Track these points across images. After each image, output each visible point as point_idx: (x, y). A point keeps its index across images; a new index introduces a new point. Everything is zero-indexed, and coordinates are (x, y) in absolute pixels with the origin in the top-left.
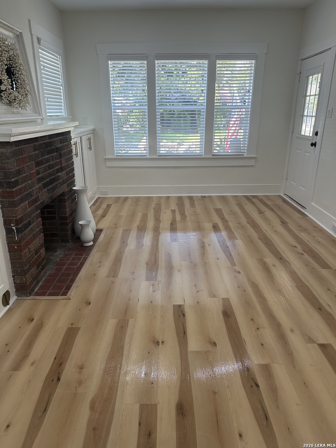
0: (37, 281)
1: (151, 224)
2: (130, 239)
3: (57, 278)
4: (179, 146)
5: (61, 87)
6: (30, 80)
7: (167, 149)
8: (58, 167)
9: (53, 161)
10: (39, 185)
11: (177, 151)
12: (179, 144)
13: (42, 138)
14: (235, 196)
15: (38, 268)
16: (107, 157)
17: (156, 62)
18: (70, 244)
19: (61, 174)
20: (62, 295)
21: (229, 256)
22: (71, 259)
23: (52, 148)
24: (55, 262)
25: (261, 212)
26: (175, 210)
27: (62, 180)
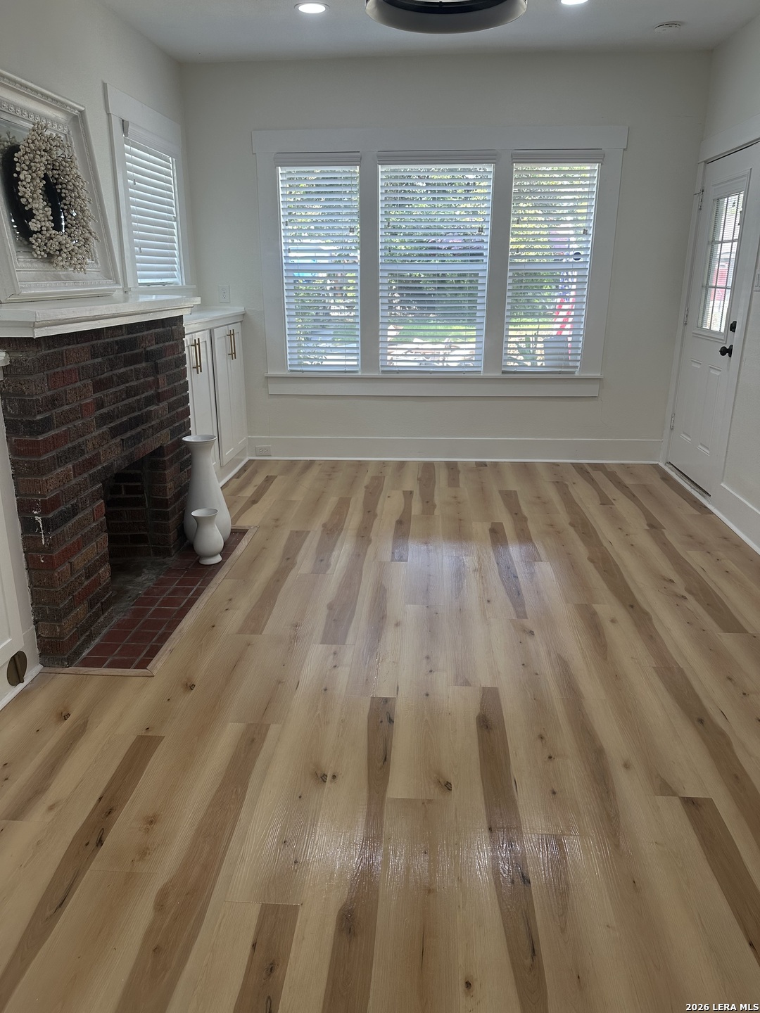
0: (89, 636)
1: (353, 520)
2: (302, 552)
3: (134, 631)
4: (447, 352)
5: (175, 224)
6: (99, 208)
7: (421, 358)
8: (151, 392)
9: (137, 379)
10: (101, 431)
11: (444, 361)
12: (448, 346)
13: (110, 332)
14: (554, 464)
15: (91, 606)
16: (271, 373)
17: (381, 168)
18: (172, 560)
19: (156, 407)
20: (137, 667)
21: (515, 595)
22: (168, 592)
23: (135, 352)
24: (134, 596)
25: (605, 501)
26: (411, 492)
27: (158, 421)
